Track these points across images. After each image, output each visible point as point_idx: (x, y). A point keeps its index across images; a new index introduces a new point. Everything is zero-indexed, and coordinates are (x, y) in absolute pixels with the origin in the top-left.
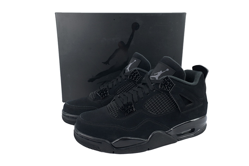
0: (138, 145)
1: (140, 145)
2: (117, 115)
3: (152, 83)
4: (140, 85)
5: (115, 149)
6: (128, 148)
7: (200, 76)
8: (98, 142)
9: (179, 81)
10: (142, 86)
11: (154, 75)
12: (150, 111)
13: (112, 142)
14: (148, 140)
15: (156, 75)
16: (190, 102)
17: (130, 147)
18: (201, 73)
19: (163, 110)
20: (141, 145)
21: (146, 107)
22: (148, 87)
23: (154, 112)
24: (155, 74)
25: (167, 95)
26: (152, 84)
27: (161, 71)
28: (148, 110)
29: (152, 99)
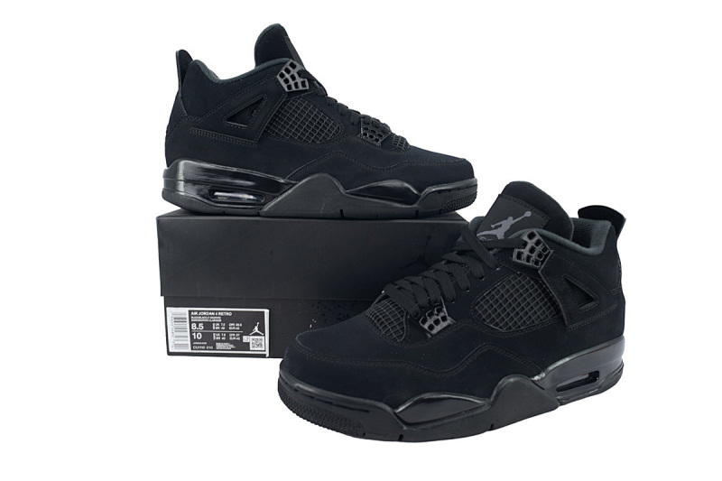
0: (466, 415)
1: (471, 414)
2: (402, 335)
3: (489, 250)
4: (453, 256)
5: (405, 428)
6: (439, 423)
7: (607, 232)
8: (359, 410)
9: (560, 244)
10: (460, 259)
11: (491, 229)
12: (491, 322)
13: (398, 408)
14: (492, 399)
15: (496, 228)
16: (589, 299)
17: (446, 421)
18: (608, 224)
19: (525, 319)
20: (473, 416)
21: (480, 312)
22: (480, 260)
23: (501, 325)
24: (493, 226)
25: (533, 279)
26: (491, 252)
27: (511, 218)
28: (484, 320)
29: (493, 290)
